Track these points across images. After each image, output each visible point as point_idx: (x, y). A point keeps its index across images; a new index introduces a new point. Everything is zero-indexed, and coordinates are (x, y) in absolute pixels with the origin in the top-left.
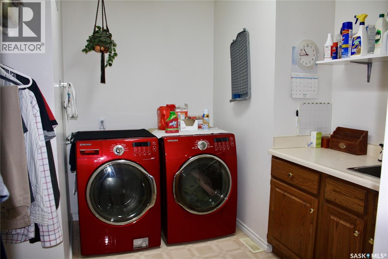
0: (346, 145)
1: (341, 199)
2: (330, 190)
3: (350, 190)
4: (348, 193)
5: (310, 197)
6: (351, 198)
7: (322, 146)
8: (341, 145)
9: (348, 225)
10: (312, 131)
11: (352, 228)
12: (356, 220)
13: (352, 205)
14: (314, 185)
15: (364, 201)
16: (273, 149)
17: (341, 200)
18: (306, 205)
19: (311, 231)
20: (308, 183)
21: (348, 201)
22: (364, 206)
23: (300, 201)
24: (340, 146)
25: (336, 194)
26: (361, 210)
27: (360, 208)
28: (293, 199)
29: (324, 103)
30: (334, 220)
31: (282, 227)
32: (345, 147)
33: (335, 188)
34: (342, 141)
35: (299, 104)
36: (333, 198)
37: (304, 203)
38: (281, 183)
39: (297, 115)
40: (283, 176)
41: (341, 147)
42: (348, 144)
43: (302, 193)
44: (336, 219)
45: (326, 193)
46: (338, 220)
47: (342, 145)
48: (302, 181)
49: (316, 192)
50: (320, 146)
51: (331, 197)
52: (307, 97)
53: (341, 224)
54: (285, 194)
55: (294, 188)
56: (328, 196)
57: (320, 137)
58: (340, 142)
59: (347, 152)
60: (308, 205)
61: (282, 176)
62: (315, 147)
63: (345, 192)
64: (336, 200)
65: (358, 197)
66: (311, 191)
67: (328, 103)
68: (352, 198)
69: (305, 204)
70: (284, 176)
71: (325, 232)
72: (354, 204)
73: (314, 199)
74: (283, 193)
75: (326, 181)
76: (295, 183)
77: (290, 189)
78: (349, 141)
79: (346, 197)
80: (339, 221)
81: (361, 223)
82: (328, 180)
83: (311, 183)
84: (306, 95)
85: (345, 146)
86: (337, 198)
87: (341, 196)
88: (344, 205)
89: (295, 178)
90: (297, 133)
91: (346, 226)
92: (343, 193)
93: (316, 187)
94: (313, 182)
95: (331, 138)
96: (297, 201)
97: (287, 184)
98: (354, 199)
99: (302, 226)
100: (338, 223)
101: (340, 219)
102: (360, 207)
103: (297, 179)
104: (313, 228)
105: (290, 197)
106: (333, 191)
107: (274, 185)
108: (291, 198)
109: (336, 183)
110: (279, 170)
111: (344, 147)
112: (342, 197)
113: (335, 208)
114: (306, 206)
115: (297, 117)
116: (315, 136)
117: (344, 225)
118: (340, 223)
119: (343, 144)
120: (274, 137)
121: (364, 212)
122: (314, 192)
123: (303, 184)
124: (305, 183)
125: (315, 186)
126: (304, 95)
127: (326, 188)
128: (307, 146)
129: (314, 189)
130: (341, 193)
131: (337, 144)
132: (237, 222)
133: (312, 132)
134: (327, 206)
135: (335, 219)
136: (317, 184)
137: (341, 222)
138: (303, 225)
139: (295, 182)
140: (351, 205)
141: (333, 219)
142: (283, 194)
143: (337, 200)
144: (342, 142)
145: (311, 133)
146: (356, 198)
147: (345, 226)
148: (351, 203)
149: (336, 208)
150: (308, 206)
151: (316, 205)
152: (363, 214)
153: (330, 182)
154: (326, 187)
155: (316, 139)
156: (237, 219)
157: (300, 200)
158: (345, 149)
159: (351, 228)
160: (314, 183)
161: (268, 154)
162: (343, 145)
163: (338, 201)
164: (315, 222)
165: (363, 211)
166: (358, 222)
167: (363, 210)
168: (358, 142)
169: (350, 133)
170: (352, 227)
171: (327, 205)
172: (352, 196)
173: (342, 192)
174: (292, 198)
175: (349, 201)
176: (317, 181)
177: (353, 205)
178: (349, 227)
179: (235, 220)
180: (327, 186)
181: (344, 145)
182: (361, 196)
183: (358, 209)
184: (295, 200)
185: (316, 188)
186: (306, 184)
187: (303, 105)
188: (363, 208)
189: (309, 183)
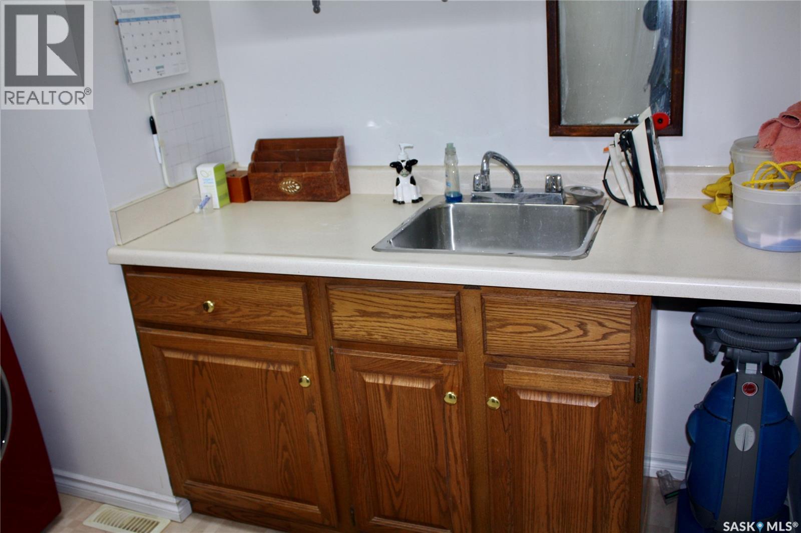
0: (300, 183)
1: (387, 329)
2: (350, 315)
3: (410, 301)
4: (405, 309)
5: (290, 348)
6: (415, 320)
7: (233, 199)
8: (286, 186)
9: (419, 385)
10: (197, 166)
11: (433, 388)
12: (439, 367)
13: (423, 336)
14: (294, 313)
15: (454, 318)
16: (119, 245)
17: (389, 332)
18: (279, 370)
19: (313, 429)
20: (273, 314)
21: (407, 330)
22: (455, 329)
23: (257, 367)
24: (283, 189)
25: (371, 321)
26: (450, 339)
27: (446, 337)
28: (231, 366)
29: (207, 84)
30: (378, 384)
31: (214, 445)
32: (298, 187)
33: (363, 308)
34: (286, 174)
35: (152, 99)
36: (364, 333)
37: (271, 368)
38: (177, 334)
39: (154, 131)
40: (182, 314)
41: (286, 190)
42: (305, 179)
43: (258, 345)
44: (381, 381)
45: (338, 324)
46: (388, 382)
47: (288, 185)
48: (252, 313)
49: (304, 332)
50: (228, 200)
51: (356, 331)
52: (168, 72)
53: (401, 387)
54: (201, 358)
55: (227, 338)
56: (346, 331)
57: (223, 176)
58: (281, 179)
59: (308, 199)
60: (286, 369)
61: (178, 315)
62: (218, 207)
63: (397, 310)
64: (372, 335)
65: (437, 311)
66: (288, 331)
67: (216, 82)
68: (420, 317)
69: (276, 369)
70: (185, 312)
71: (357, 420)
72: (429, 331)
73: (302, 349)
74: (191, 358)
75: (331, 296)
76: (229, 322)
77: (215, 342)
78: (304, 171)
79: (402, 321)
80: (391, 382)
81: (454, 372)
82: (334, 292)
83: (284, 310)
84: (162, 67)
85: (299, 185)
86: (373, 329)
87: (385, 322)
88: (400, 340)
89: (226, 310)
90: (164, 181)
91: (416, 388)
92: (391, 312)
93: (302, 318)
94: (290, 306)
95: (250, 172)
96: (247, 368)
97: (201, 333)
98: (427, 320)
99: (280, 425)
100: (389, 391)
101: (393, 379)
102: (446, 334)
103: (231, 313)
104: (316, 422)
105: (220, 365)
106: (357, 316)
107: (154, 345)
108: (225, 365)
109: (365, 294)
110: (163, 302)
111: (295, 188)
112: (388, 325)
113: (374, 355)
114: (281, 373)
115: (155, 136)
116: (212, 176)
117: (408, 387)
118: (396, 386)
119: (292, 181)
120: (111, 212)
121: (458, 344)
122: (300, 332)
123: (256, 320)
124: (265, 315)
125: (298, 316)
126: (159, 70)
127: (334, 314)
128: (198, 210)
129: (297, 324)
130: (383, 315)
131: (273, 184)
132: (57, 480)
133: (199, 169)
134: (349, 356)
135: (378, 381)
136: (302, 310)
137: (399, 383)
138: (282, 424)
139: (229, 320)
140: (421, 336)
141: (372, 383)
142: (196, 362)
143: (374, 335)
144: (287, 177)
145: (195, 172)
146: (431, 315)
147: (412, 389)
148: (419, 332)
149: (377, 355)
150: (286, 373)
151: (312, 363)
152: (458, 347)
153: (343, 296)
154: (334, 311)
155: (214, 184)
156: (55, 471)
157: (257, 364)
158: (300, 192)
159: (429, 390)
160: (294, 309)
161: (110, 264)
162: (290, 185)
163: (380, 337)
164: (318, 405)
165: (456, 342)
166: (446, 370)
167: (456, 340)
168: (332, 168)
169: (298, 150)
170: (432, 385)
171: (347, 354)
172: (419, 315)
173: (385, 311)
174: (227, 365)
175: (411, 328)
176: (302, 303)
177: (424, 334)
178: (425, 389)
179: (50, 477)
180: (336, 307)
181: (296, 183)
182: (445, 309)
183: (441, 339)
184: (241, 367)
185: (304, 321)
186: (266, 318)
187: (162, 97)
188: (455, 334)
189: (273, 312)
